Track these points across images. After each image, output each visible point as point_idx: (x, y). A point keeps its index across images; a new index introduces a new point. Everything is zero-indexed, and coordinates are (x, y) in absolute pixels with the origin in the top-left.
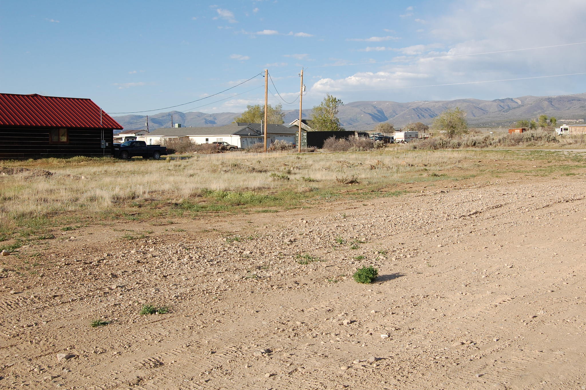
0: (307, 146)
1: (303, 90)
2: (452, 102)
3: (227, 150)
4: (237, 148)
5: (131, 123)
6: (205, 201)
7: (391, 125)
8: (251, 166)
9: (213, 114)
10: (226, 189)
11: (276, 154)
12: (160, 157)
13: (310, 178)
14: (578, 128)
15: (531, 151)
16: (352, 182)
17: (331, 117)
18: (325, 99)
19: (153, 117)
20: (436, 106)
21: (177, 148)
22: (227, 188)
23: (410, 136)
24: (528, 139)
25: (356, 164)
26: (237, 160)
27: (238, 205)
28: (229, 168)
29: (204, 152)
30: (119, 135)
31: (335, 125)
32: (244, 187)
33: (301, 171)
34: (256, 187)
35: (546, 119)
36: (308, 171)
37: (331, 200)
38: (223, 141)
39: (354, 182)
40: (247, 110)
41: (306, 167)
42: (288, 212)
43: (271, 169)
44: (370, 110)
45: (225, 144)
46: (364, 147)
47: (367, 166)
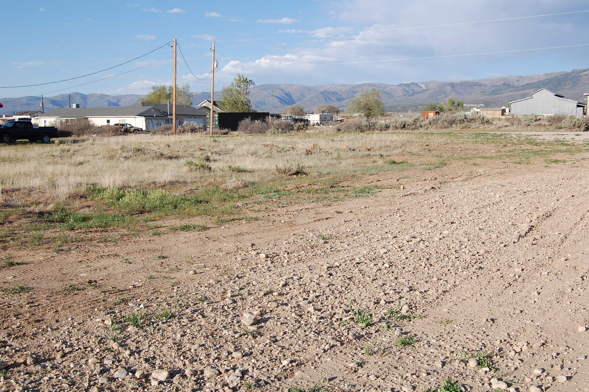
0: (220, 128)
1: (215, 66)
2: (358, 86)
3: (130, 133)
4: (142, 130)
5: (29, 105)
6: (89, 207)
7: (301, 108)
8: (159, 151)
9: (117, 96)
10: (123, 185)
11: (188, 137)
12: (49, 140)
13: (239, 167)
14: (489, 112)
15: (475, 134)
16: (297, 173)
17: (242, 98)
18: (236, 80)
19: (53, 99)
20: (343, 90)
21: (74, 129)
22: (125, 184)
23: (325, 118)
24: (462, 121)
25: (287, 149)
26: (141, 143)
27: (142, 212)
28: (130, 153)
29: (105, 135)
30: (12, 117)
31: (246, 107)
32: (150, 181)
33: (221, 157)
34: (167, 181)
35: (453, 103)
36: (230, 157)
37: (283, 204)
38: (126, 123)
39: (300, 172)
40: (152, 91)
41: (227, 152)
42: (223, 228)
43: (184, 154)
44: (279, 93)
45: (128, 126)
46: (283, 130)
47: (302, 151)
